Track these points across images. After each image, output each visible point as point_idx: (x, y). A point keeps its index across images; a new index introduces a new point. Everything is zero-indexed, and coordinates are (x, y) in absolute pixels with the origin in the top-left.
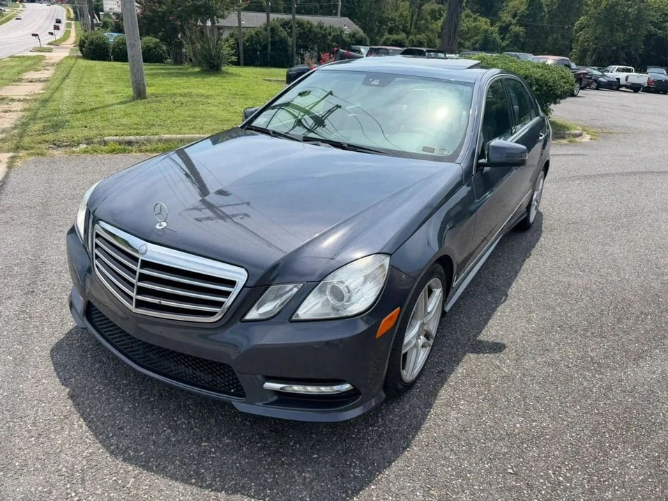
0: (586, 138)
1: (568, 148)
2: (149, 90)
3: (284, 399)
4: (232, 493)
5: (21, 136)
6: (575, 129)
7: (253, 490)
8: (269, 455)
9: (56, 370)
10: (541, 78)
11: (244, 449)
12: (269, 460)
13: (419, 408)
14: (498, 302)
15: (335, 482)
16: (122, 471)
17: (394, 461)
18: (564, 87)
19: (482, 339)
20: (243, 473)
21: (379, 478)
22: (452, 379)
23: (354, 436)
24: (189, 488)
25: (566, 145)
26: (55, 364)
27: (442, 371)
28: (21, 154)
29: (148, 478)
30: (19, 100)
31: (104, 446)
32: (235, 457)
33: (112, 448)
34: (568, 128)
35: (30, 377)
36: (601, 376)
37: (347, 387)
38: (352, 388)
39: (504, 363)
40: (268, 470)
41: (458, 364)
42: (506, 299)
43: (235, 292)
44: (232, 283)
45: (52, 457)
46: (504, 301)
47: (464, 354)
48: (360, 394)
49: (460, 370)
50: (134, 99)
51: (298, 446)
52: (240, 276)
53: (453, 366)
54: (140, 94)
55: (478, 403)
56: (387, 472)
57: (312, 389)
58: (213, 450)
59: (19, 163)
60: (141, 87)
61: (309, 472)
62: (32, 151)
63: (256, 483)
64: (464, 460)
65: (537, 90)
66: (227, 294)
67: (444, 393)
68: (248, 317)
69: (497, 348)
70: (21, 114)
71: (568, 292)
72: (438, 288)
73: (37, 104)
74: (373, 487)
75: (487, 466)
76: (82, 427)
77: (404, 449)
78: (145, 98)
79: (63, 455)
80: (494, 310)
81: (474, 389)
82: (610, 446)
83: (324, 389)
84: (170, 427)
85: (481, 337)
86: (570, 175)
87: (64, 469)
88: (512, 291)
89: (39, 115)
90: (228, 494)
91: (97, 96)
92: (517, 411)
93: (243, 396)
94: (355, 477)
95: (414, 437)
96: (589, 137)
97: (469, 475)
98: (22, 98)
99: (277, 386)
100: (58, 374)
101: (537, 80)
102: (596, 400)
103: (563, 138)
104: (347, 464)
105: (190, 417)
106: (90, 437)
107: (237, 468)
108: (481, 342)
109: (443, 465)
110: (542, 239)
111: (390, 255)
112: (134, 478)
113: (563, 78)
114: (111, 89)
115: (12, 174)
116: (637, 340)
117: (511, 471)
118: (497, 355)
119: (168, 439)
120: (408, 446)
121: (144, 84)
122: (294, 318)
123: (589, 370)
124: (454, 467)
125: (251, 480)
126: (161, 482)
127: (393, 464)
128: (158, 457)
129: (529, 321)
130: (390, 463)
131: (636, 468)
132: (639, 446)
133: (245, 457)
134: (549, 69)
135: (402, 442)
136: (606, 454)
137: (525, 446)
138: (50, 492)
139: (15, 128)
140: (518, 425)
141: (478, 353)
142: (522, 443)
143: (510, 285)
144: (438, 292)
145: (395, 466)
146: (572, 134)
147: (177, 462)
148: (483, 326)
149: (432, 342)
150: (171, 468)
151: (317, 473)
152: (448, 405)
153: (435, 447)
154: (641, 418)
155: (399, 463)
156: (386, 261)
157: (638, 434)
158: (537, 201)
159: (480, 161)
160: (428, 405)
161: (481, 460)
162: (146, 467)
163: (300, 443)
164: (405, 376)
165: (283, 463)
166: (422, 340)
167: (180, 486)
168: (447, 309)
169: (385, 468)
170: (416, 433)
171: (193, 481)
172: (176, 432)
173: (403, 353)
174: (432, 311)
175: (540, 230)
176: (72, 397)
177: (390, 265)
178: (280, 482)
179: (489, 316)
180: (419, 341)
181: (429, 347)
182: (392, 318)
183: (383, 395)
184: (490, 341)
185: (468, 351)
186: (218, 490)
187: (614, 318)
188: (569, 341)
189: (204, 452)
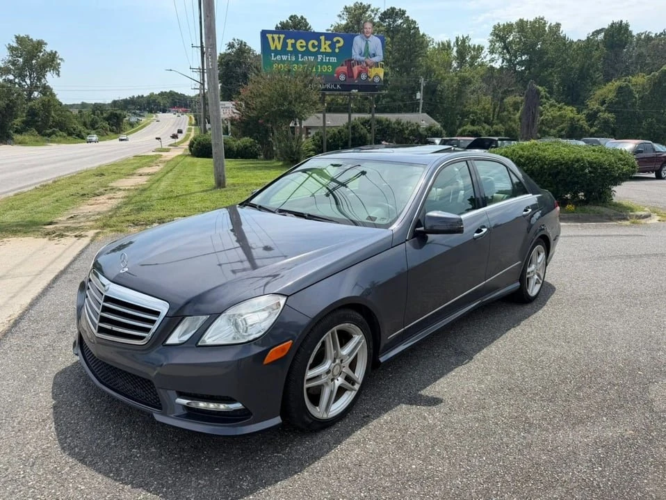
0: (655, 219)
2: (229, 181)
3: (192, 414)
4: (137, 488)
5: (111, 217)
6: (642, 210)
7: (153, 487)
8: (180, 464)
9: (52, 388)
10: (595, 161)
11: (163, 458)
12: (178, 467)
13: (328, 443)
14: (459, 363)
15: (222, 490)
16: (64, 462)
17: (282, 480)
18: (622, 169)
19: (423, 394)
20: (152, 474)
21: (261, 491)
22: (374, 423)
23: (257, 458)
24: (106, 479)
25: (627, 226)
26: (54, 384)
27: (368, 416)
28: (105, 231)
29: (82, 469)
30: (124, 190)
31: (60, 443)
32: (152, 462)
33: (65, 445)
34: (632, 210)
35: (32, 390)
36: (526, 435)
37: (238, 406)
38: (243, 407)
39: (432, 416)
40: (173, 474)
41: (387, 412)
42: (468, 362)
43: (159, 320)
44: (157, 313)
45: (20, 446)
46: (466, 364)
47: (399, 404)
48: (252, 414)
49: (386, 417)
50: (215, 188)
51: (207, 460)
52: (163, 307)
53: (380, 413)
54: (220, 184)
55: (386, 445)
56: (269, 489)
57: (212, 406)
58: (138, 455)
59: (101, 236)
60: (222, 178)
61: (205, 480)
62: (115, 229)
63: (158, 483)
64: (344, 488)
65: (590, 172)
66: (153, 322)
67: (358, 434)
68: (169, 342)
69: (435, 401)
70: (120, 200)
71: (539, 360)
72: (357, 335)
73: (136, 193)
74: (251, 497)
75: (362, 495)
76: (51, 428)
77: (296, 473)
78: (224, 187)
79: (28, 446)
80: (452, 370)
81: (389, 434)
82: (497, 494)
83: (222, 407)
84: (115, 436)
85: (423, 392)
86: (613, 254)
87: (24, 455)
88: (478, 356)
89: (133, 201)
90: (133, 487)
91: (187, 186)
92: (420, 455)
93: (160, 408)
94: (241, 488)
95: (310, 465)
96: (658, 218)
98: (127, 188)
99: (185, 402)
101: (590, 163)
102: (507, 454)
103: (625, 219)
104: (239, 478)
105: (134, 430)
106: (53, 435)
107: (150, 470)
108: (421, 395)
109: (322, 489)
110: (540, 311)
111: (288, 296)
112: (70, 467)
113: (620, 160)
114: (201, 179)
115: (91, 246)
116: (587, 408)
118: (429, 408)
119: (109, 444)
120: (300, 472)
121: (224, 176)
122: (199, 344)
123: (517, 428)
125: (156, 480)
126: (87, 472)
127: (279, 483)
128: (95, 455)
129: (479, 383)
130: (277, 482)
133: (160, 462)
134: (605, 152)
135: (297, 467)
137: (410, 483)
138: (7, 470)
139: (110, 211)
140: (414, 467)
141: (412, 404)
142: (408, 481)
143: (480, 350)
144: (358, 338)
145: (280, 484)
146: (637, 216)
147: (107, 461)
148: (431, 383)
149: (357, 387)
150: (100, 464)
151: (211, 482)
152: (357, 443)
153: (324, 475)
154: (547, 474)
155: (285, 483)
156: (282, 300)
157: (534, 487)
158: (539, 275)
159: (417, 229)
160: (338, 442)
161: (360, 489)
162: (82, 461)
163: (210, 458)
164: (319, 412)
165: (188, 471)
166: (339, 381)
167: (100, 477)
168: (382, 359)
169: (270, 485)
170: (314, 462)
171: (112, 475)
172: (118, 440)
173: (306, 386)
174: (350, 354)
175: (543, 303)
176: (55, 407)
177: (285, 304)
178: (177, 484)
179: (442, 375)
180: (336, 381)
181: (354, 392)
182: (283, 349)
183: (277, 420)
184: (430, 395)
185: (403, 403)
186: (126, 484)
187: (574, 386)
188: (512, 402)
189: (131, 456)
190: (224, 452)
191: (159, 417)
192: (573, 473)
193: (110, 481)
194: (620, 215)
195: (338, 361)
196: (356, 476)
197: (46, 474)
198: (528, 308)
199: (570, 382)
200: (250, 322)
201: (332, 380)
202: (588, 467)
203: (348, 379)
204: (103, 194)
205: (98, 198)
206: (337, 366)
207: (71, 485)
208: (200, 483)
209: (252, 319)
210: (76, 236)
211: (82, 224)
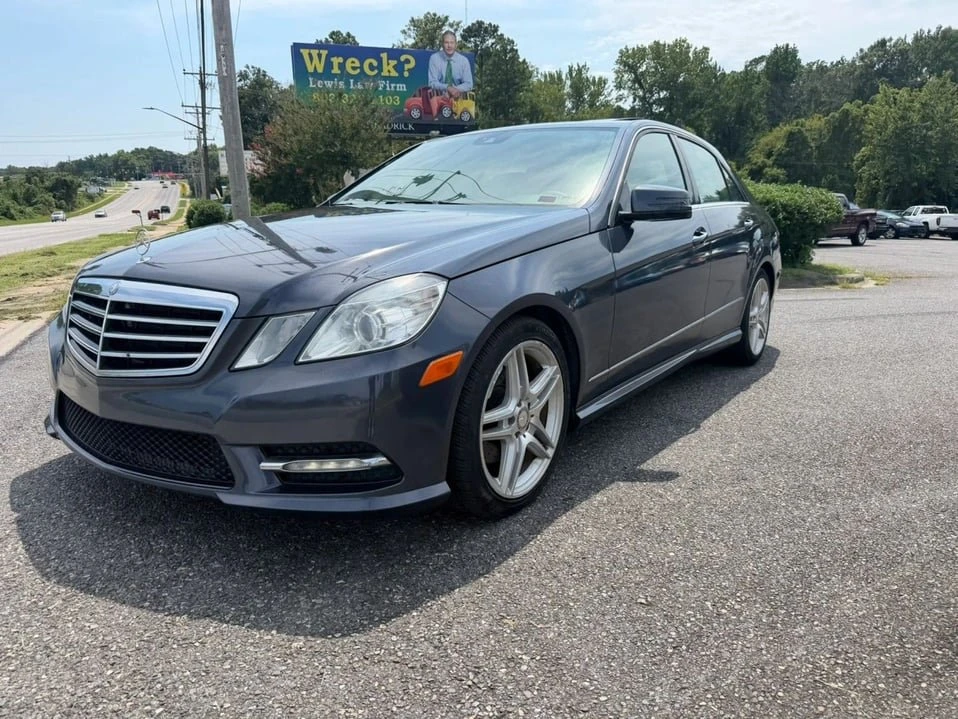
0: (870, 284)
1: (839, 293)
3: (291, 485)
4: (199, 618)
6: (853, 272)
7: (230, 615)
8: (272, 580)
9: (10, 497)
10: (790, 202)
11: (237, 574)
12: (269, 585)
13: (520, 534)
14: (681, 434)
15: (358, 607)
16: (49, 593)
17: (459, 587)
18: (826, 215)
19: (645, 469)
20: (224, 597)
21: (429, 604)
22: (583, 507)
23: (408, 561)
24: (136, 612)
25: (837, 291)
26: (12, 491)
27: (571, 498)
29: (82, 600)
31: (37, 568)
32: (219, 582)
33: (48, 570)
34: (841, 272)
36: (824, 505)
37: (380, 460)
38: (389, 463)
39: (671, 492)
40: (262, 595)
41: (598, 491)
42: (696, 430)
43: (220, 327)
44: (216, 316)
46: (693, 432)
47: (613, 482)
48: (402, 475)
49: (599, 498)
51: (318, 572)
52: (228, 303)
53: (588, 494)
55: (615, 530)
56: (443, 599)
57: (331, 465)
58: (191, 574)
61: (323, 598)
63: (238, 609)
64: (570, 588)
65: (785, 218)
66: (208, 332)
67: (563, 520)
68: (240, 365)
69: (666, 476)
72: (550, 365)
74: (415, 614)
75: (605, 595)
76: (16, 549)
77: (481, 575)
80: (675, 440)
81: (614, 517)
82: (818, 577)
83: (351, 464)
84: (141, 551)
85: (644, 467)
86: (836, 316)
88: (706, 423)
90: (191, 618)
92: (675, 539)
94: (392, 603)
95: (500, 563)
96: (874, 282)
97: (572, 604)
99: (278, 466)
100: (12, 500)
101: (784, 207)
102: (808, 530)
103: (833, 283)
104: (385, 590)
105: (174, 542)
106: (23, 559)
107: (218, 592)
108: (642, 471)
109: (534, 593)
111: (450, 279)
112: (63, 600)
113: (822, 202)
117: (643, 601)
118: (662, 484)
119: (132, 563)
120: (488, 572)
122: (301, 360)
123: (806, 498)
124: (551, 595)
125: (233, 605)
126: (100, 606)
127: (456, 590)
128: (108, 580)
129: (725, 451)
130: (452, 589)
131: (856, 601)
132: (867, 579)
133: (234, 581)
134: (802, 193)
135: (480, 568)
136: (809, 586)
137: (675, 575)
140: (672, 554)
141: (633, 481)
142: (672, 572)
143: (706, 418)
144: (551, 371)
145: (459, 592)
146: (848, 279)
147: (134, 586)
148: (651, 457)
149: (550, 452)
150: (122, 591)
151: (335, 599)
152: (567, 531)
153: (529, 573)
154: (881, 548)
155: (468, 589)
156: (441, 286)
157: (869, 565)
158: (762, 324)
159: (621, 212)
160: (536, 531)
161: (598, 588)
162: (87, 589)
163: (323, 569)
164: (500, 485)
165: (289, 589)
166: (528, 438)
167: (126, 610)
168: (582, 414)
169: (443, 593)
170: (505, 559)
171: (147, 604)
172: (147, 557)
173: (484, 436)
174: (540, 396)
175: (771, 366)
176: (19, 521)
177: (446, 291)
178: (274, 608)
179: (663, 447)
180: (522, 437)
181: (546, 460)
182: (448, 366)
183: (442, 488)
184: (656, 470)
185: (619, 480)
186: (178, 614)
187: (864, 448)
188: (783, 470)
189: (178, 576)
190: (345, 559)
191: (228, 498)
192: (919, 545)
193: (144, 614)
194: (826, 278)
195: (524, 404)
196: (585, 573)
197: (18, 613)
198: (752, 370)
199: (855, 443)
200: (389, 320)
201: (517, 434)
202: (936, 535)
203: (538, 435)
204: (58, 275)
205: (48, 278)
206: (524, 413)
207: (70, 625)
208: (315, 604)
209: (392, 315)
210: (20, 318)
211: (28, 307)
